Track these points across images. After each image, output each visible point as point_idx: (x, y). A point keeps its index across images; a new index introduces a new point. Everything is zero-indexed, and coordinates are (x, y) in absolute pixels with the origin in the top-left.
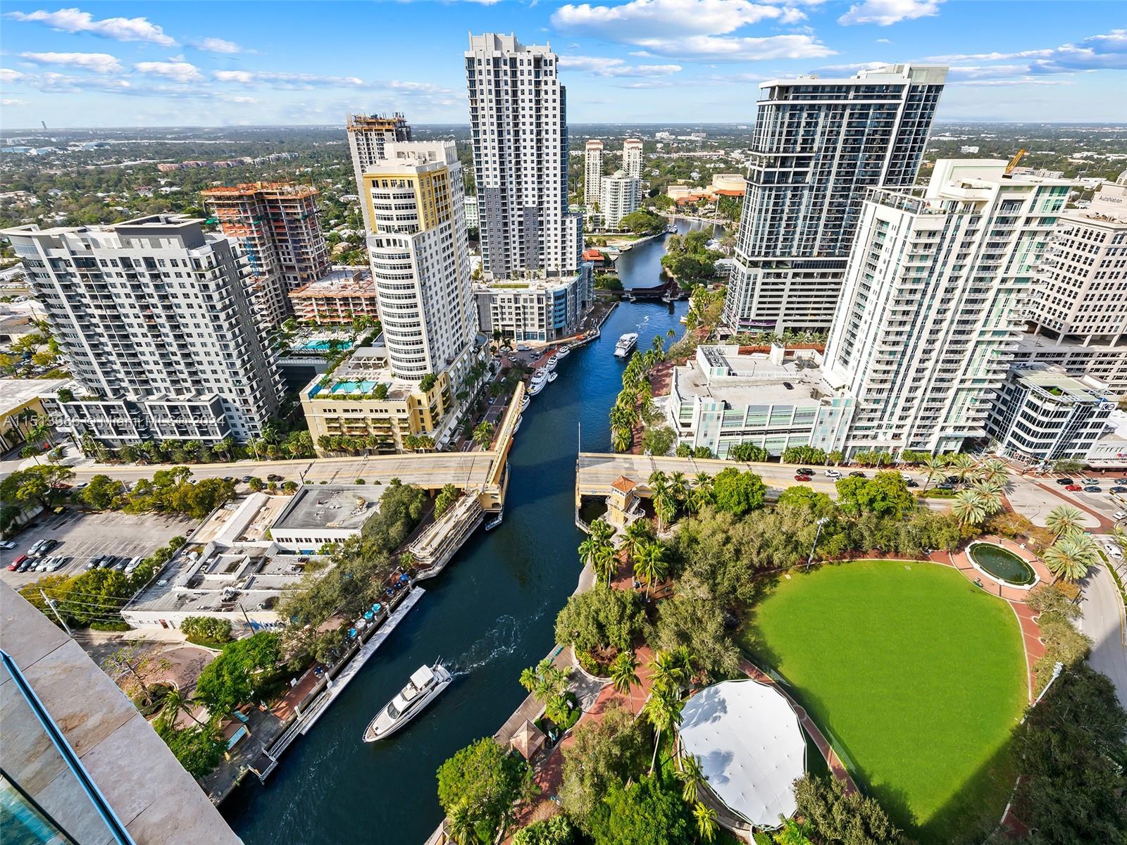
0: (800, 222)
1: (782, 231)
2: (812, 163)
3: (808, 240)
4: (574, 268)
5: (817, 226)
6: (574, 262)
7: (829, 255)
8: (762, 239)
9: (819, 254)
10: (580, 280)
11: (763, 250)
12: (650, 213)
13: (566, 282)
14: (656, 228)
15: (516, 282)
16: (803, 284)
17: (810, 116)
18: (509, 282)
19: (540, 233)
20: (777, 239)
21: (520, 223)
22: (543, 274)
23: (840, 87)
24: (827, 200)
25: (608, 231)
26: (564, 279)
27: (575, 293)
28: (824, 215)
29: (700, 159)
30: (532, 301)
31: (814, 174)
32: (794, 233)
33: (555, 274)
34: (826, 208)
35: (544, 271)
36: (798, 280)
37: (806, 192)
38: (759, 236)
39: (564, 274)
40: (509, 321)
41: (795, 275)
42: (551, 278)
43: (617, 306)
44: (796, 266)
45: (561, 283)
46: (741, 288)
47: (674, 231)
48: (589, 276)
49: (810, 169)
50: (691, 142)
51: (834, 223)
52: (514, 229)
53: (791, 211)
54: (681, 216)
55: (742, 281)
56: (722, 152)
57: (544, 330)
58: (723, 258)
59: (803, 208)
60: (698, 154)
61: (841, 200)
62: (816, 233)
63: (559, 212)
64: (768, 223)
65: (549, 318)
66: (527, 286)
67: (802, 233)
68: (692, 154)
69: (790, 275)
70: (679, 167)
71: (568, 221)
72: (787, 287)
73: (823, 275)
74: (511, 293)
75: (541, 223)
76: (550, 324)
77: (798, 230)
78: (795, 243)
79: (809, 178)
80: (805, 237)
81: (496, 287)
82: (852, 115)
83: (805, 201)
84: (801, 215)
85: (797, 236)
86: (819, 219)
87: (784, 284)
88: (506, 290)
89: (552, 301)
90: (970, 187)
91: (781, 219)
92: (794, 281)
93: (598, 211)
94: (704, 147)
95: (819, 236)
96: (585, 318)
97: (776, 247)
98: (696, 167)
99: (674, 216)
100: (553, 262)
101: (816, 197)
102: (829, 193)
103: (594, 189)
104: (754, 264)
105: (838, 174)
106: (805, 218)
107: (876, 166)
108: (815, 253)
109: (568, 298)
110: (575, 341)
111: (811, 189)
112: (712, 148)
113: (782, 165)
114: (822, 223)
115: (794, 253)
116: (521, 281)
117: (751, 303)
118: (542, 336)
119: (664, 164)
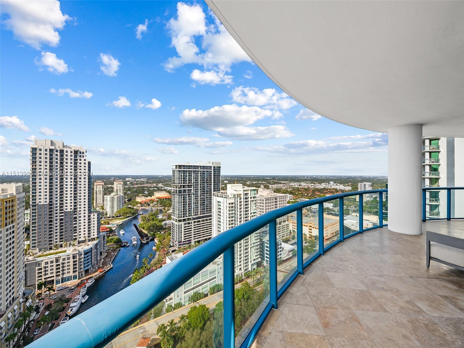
0: (192, 205)
1: (187, 208)
2: (193, 187)
3: (196, 210)
4: (96, 236)
5: (198, 205)
6: (96, 234)
7: (203, 214)
8: (181, 212)
9: (200, 214)
10: (99, 242)
11: (182, 216)
12: (130, 208)
13: (91, 244)
14: (133, 213)
15: (57, 251)
16: (197, 225)
17: (189, 173)
18: (52, 251)
19: (74, 223)
20: (186, 211)
21: (61, 220)
22: (76, 243)
23: (196, 166)
24: (199, 197)
25: (109, 218)
26: (90, 243)
27: (96, 248)
28: (199, 202)
29: (146, 187)
30: (69, 259)
31: (194, 190)
32: (191, 208)
33: (84, 242)
34: (199, 199)
35: (77, 241)
36: (196, 224)
37: (192, 195)
38: (180, 211)
39: (89, 241)
40: (51, 274)
41: (195, 222)
42: (81, 244)
43: (120, 250)
44: (194, 219)
45: (88, 245)
46: (177, 230)
47: (142, 213)
48: (104, 239)
49: (192, 188)
50: (142, 181)
51: (203, 204)
52: (56, 224)
53: (189, 201)
54: (144, 208)
55: (176, 228)
56: (155, 184)
57: (77, 273)
58: (165, 221)
59: (192, 200)
60: (145, 185)
61: (203, 197)
62: (198, 207)
63: (87, 212)
64: (182, 206)
65: (81, 265)
66: (65, 251)
67: (194, 208)
68: (143, 185)
69: (193, 223)
70: (139, 190)
71: (92, 215)
72: (193, 227)
73: (203, 221)
74: (53, 257)
75: (76, 218)
76: (81, 269)
77: (192, 207)
78: (192, 212)
79: (192, 191)
80: (195, 209)
81: (40, 256)
82: (200, 173)
83: (192, 198)
84: (192, 203)
85: (192, 209)
86: (198, 203)
87: (191, 226)
88: (49, 256)
89: (83, 256)
90: (236, 191)
91: (186, 204)
92: (194, 224)
93: (103, 209)
94: (147, 183)
95: (199, 208)
96: (102, 261)
97: (186, 214)
98: (146, 190)
99: (141, 208)
100: (82, 236)
101: (196, 196)
102: (199, 195)
103: (100, 201)
104: (180, 221)
105: (200, 189)
106: (194, 203)
107: (210, 187)
108: (199, 214)
109: (93, 252)
110: (97, 274)
111: (194, 194)
112: (150, 183)
113: (184, 187)
114: (199, 204)
115: (193, 215)
116: (60, 250)
117: (181, 235)
118: (75, 277)
119: (132, 189)
